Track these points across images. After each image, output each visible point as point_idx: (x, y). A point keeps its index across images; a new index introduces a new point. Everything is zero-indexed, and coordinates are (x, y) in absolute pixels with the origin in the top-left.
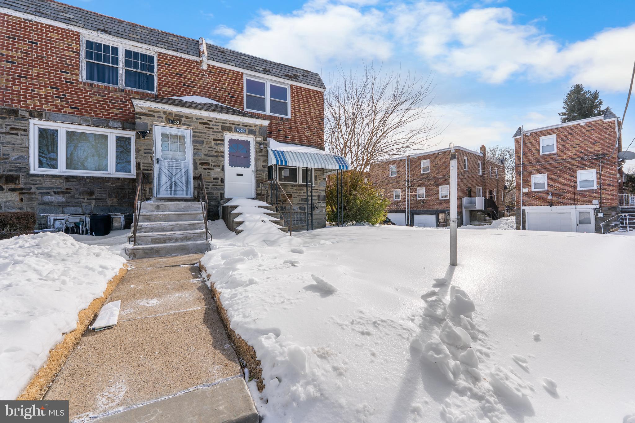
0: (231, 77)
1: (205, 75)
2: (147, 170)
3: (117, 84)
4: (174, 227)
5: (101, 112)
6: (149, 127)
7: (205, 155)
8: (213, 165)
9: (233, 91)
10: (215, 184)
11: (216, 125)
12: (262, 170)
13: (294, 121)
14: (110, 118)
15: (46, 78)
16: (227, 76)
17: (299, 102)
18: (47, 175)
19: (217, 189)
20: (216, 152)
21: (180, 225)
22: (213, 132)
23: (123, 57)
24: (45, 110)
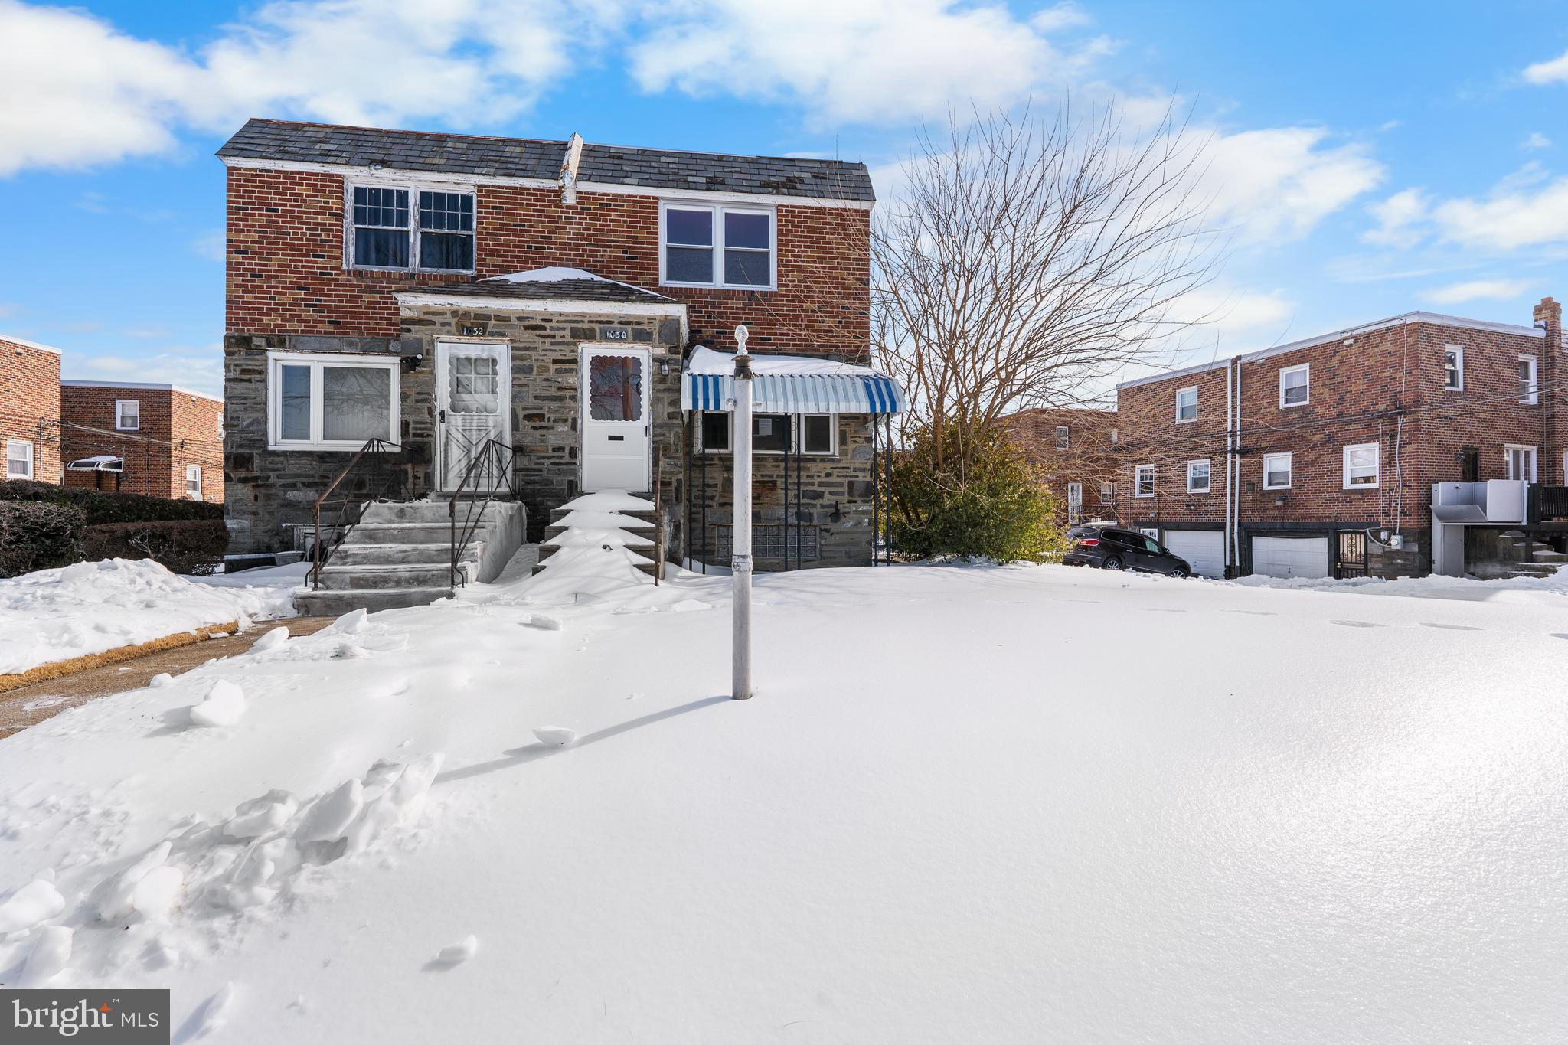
0: (629, 211)
1: (571, 218)
2: (421, 435)
3: (407, 266)
4: (408, 556)
5: (377, 324)
6: (425, 347)
7: (536, 398)
8: (552, 419)
9: (634, 243)
10: (557, 461)
11: (559, 329)
12: (667, 425)
13: (784, 296)
14: (392, 335)
15: (291, 272)
16: (621, 211)
17: (800, 246)
18: (293, 452)
19: (560, 473)
20: (560, 389)
21: (421, 552)
22: (552, 344)
23: (416, 208)
24: (289, 331)
